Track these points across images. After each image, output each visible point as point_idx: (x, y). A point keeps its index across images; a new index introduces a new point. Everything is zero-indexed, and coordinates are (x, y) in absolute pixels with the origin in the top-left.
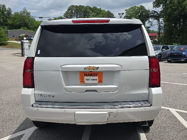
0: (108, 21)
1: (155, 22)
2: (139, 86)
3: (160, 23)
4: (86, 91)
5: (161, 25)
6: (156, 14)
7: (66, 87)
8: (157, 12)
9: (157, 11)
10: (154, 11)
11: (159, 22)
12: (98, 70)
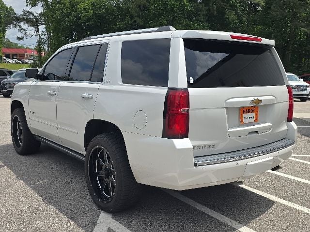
1: (31, 30)
3: (40, 33)
4: (249, 134)
5: (43, 37)
6: (31, 17)
8: (33, 14)
9: (33, 12)
10: (29, 12)
11: (38, 31)
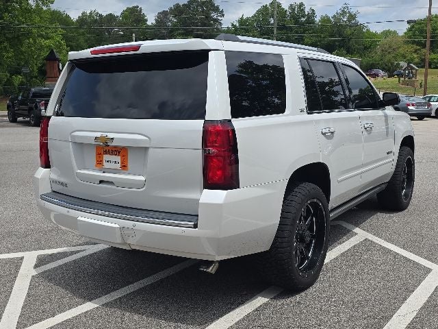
0: (137, 48)
2: (186, 185)
4: (101, 182)
7: (79, 171)
12: (114, 144)
